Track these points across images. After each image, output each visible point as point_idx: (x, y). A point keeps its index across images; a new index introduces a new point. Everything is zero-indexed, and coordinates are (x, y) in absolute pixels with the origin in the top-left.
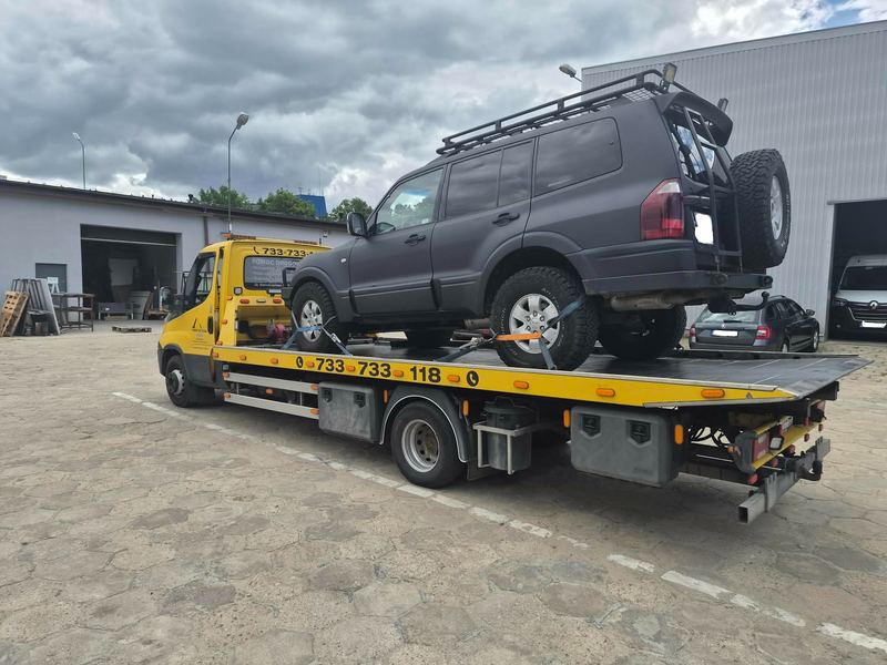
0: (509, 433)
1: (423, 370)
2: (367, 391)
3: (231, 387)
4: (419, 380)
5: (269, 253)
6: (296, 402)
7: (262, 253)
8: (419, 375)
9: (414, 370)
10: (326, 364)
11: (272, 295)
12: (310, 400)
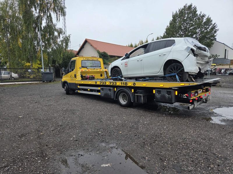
0: (142, 95)
1: (124, 83)
2: (112, 88)
3: (79, 89)
4: (123, 85)
5: (86, 60)
6: (95, 92)
7: (85, 59)
8: (123, 84)
9: (122, 83)
10: (102, 83)
11: (88, 69)
12: (98, 91)
